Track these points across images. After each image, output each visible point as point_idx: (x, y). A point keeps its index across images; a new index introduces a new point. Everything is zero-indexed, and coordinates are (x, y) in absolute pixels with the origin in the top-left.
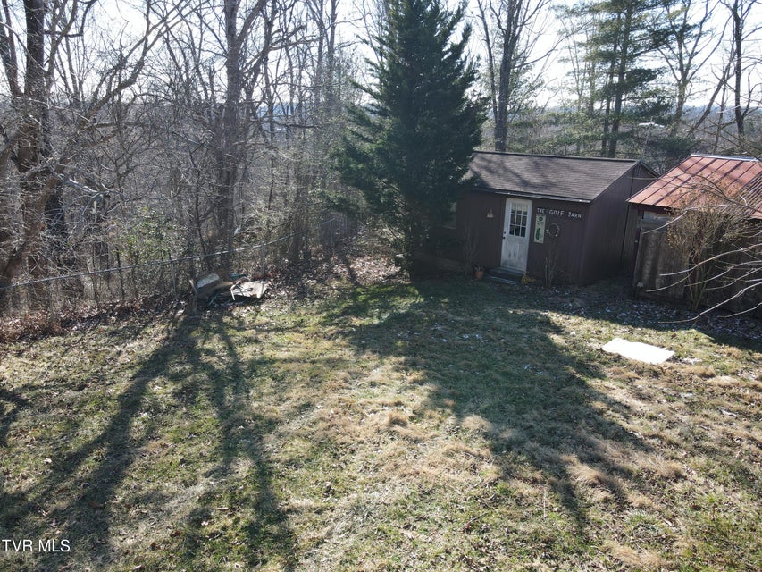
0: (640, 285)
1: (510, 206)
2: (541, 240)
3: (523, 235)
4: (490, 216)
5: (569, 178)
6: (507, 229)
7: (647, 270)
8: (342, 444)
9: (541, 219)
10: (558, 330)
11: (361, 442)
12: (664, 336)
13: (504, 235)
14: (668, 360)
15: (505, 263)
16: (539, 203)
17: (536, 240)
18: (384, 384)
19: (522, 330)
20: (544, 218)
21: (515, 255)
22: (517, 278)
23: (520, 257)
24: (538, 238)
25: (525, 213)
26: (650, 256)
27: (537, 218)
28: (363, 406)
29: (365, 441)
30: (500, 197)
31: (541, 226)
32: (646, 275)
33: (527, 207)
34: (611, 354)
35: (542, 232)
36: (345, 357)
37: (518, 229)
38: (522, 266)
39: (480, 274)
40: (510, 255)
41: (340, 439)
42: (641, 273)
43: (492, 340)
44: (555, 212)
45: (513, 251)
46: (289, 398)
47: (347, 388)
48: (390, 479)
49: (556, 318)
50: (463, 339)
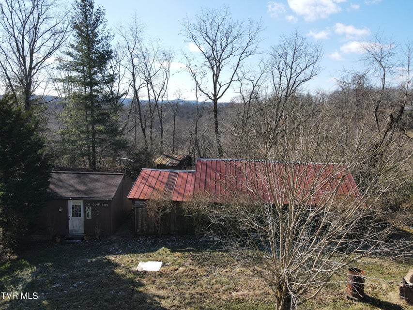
0: (138, 231)
1: (70, 204)
2: (90, 217)
3: (80, 216)
4: (60, 210)
6: (70, 214)
7: (140, 224)
9: (89, 208)
10: (116, 265)
12: (155, 254)
13: (69, 218)
14: (162, 267)
15: (72, 231)
16: (86, 202)
17: (87, 218)
19: (99, 272)
20: (90, 208)
21: (77, 226)
22: (81, 238)
23: (79, 227)
24: (88, 217)
25: (80, 206)
26: (140, 219)
27: (87, 208)
30: (65, 200)
31: (89, 211)
32: (140, 227)
33: (81, 203)
34: (142, 271)
35: (90, 214)
37: (77, 214)
38: (81, 231)
39: (58, 240)
40: (74, 227)
42: (137, 225)
43: (89, 282)
44: (96, 205)
45: (75, 224)
49: (112, 258)
50: (75, 287)
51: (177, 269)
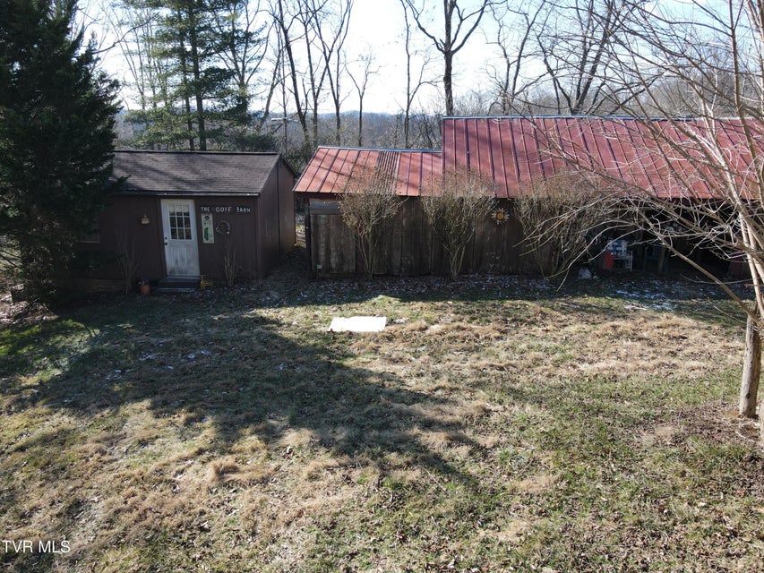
0: (320, 267)
1: (168, 208)
2: (211, 240)
3: (189, 237)
4: (145, 221)
5: (226, 173)
6: (167, 233)
7: (322, 253)
8: (179, 526)
9: (207, 218)
10: (278, 323)
11: (202, 513)
12: (366, 305)
13: (166, 241)
14: (387, 325)
15: (172, 271)
16: (202, 202)
17: (205, 241)
18: (157, 437)
19: (245, 333)
20: (211, 216)
21: (183, 260)
22: (195, 284)
23: (189, 263)
24: (207, 239)
25: (188, 214)
26: (323, 239)
27: (203, 217)
28: (160, 471)
29: (207, 510)
30: (154, 198)
31: (208, 225)
32: (322, 258)
33: (188, 207)
34: (342, 333)
35: (211, 232)
36: (64, 425)
37: (181, 232)
38: (193, 270)
39: (146, 289)
40: (177, 261)
41: (171, 522)
42: (317, 256)
43: (223, 352)
44: (222, 210)
45: (180, 256)
46: (35, 509)
47: (111, 461)
48: (278, 536)
49: (265, 313)
50: (190, 360)
51: (426, 328)
